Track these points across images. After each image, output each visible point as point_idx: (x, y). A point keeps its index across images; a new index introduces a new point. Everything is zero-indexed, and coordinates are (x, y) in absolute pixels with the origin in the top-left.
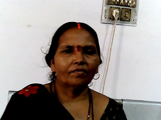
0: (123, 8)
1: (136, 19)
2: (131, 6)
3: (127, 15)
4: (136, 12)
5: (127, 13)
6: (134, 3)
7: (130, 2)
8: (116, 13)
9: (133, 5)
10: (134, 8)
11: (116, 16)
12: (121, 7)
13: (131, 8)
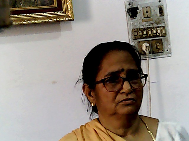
0: (152, 40)
1: (170, 48)
2: (161, 35)
3: (158, 46)
4: (168, 41)
5: (158, 44)
6: (164, 32)
7: (159, 31)
8: (146, 47)
9: (163, 34)
10: (165, 37)
11: (147, 50)
12: (150, 39)
13: (162, 38)
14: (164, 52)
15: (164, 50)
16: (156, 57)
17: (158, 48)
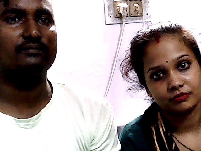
8: (124, 8)
11: (124, 12)
14: (143, 16)
15: (143, 13)
16: (133, 22)
17: (137, 11)
